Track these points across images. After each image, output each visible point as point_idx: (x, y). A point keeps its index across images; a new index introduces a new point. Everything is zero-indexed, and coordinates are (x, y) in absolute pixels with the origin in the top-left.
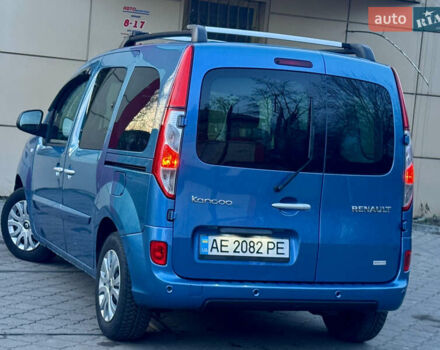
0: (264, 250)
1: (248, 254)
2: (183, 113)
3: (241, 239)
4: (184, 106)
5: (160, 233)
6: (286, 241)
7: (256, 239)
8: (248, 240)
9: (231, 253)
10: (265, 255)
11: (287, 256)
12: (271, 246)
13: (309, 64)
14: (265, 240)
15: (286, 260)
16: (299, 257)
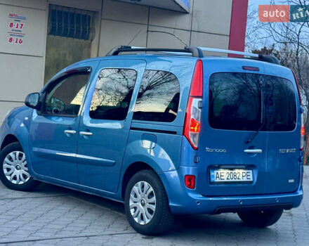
0: (241, 177)
1: (234, 180)
2: (200, 100)
3: (230, 171)
4: (201, 95)
5: (189, 170)
6: (251, 171)
7: (237, 171)
8: (233, 172)
9: (226, 180)
10: (241, 180)
11: (251, 180)
12: (244, 175)
13: (257, 69)
14: (241, 171)
15: (252, 182)
16: (257, 179)
